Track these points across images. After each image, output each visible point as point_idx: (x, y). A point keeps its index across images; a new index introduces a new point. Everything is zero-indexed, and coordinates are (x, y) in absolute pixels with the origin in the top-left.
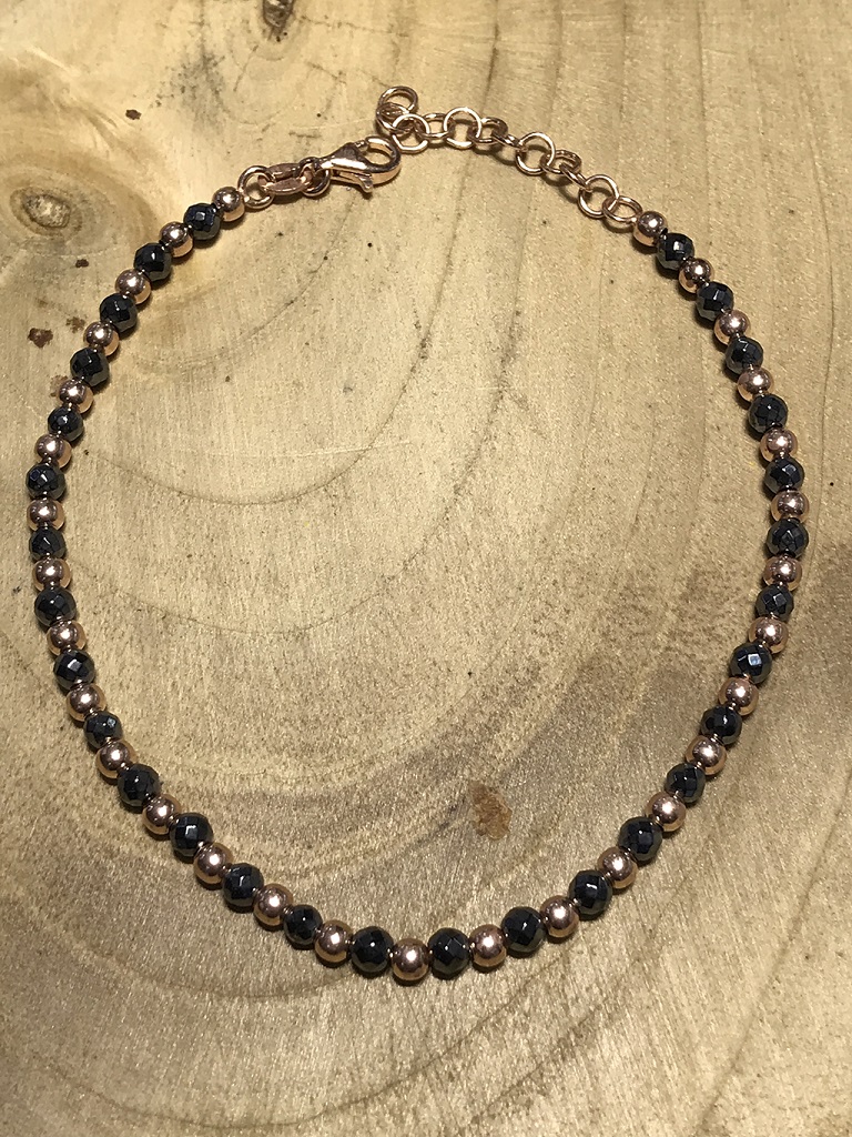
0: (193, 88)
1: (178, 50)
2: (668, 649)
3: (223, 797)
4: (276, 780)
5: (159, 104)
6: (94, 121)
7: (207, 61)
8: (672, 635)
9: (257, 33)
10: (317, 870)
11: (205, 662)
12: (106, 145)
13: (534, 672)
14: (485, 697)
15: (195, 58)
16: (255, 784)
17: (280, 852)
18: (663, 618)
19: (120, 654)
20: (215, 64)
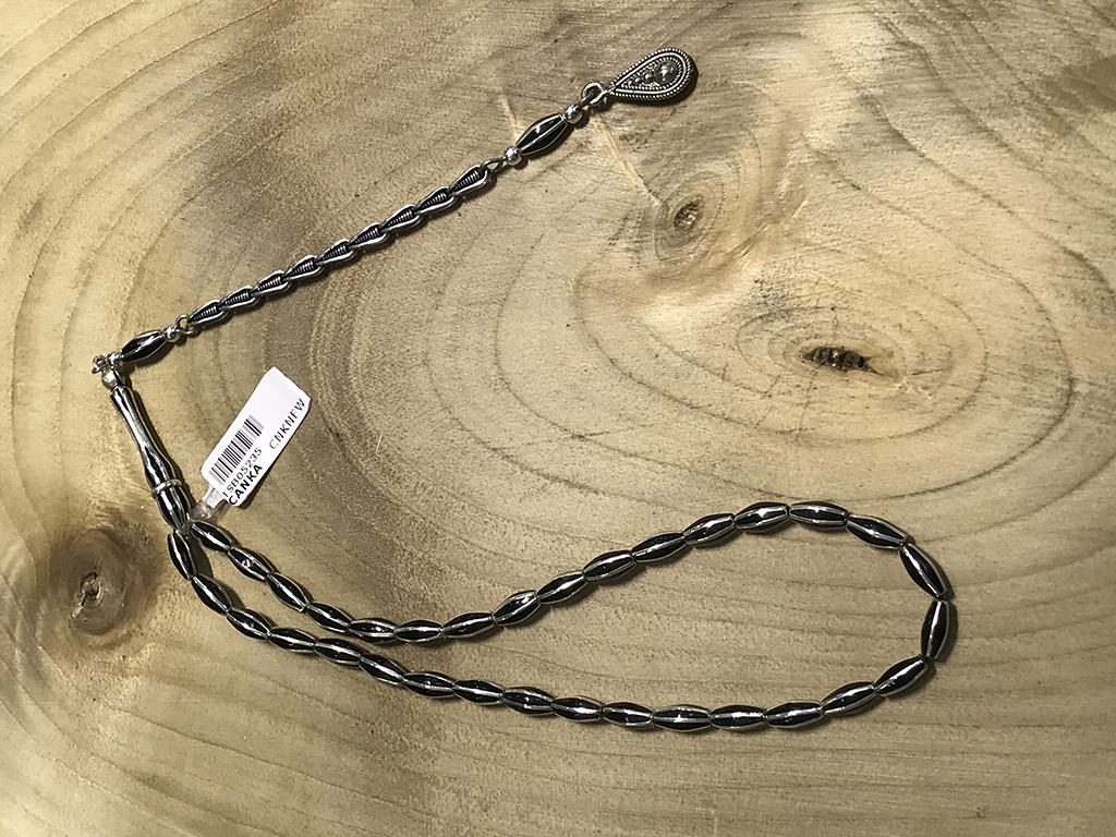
0: (765, 303)
1: (798, 294)
2: (405, 550)
3: (351, 323)
4: (358, 349)
5: (756, 282)
6: (748, 241)
7: (787, 313)
8: (411, 554)
9: (806, 344)
10: (316, 368)
11: (416, 314)
12: (730, 250)
13: (398, 481)
14: (387, 456)
15: (789, 304)
16: (356, 339)
17: (326, 351)
18: (420, 550)
19: (424, 270)
20: (783, 317)
